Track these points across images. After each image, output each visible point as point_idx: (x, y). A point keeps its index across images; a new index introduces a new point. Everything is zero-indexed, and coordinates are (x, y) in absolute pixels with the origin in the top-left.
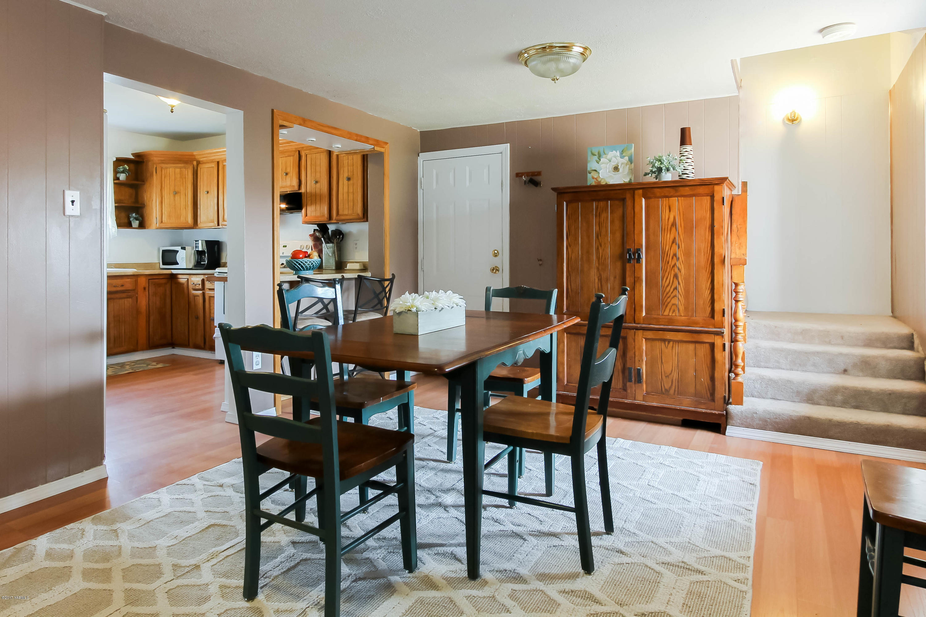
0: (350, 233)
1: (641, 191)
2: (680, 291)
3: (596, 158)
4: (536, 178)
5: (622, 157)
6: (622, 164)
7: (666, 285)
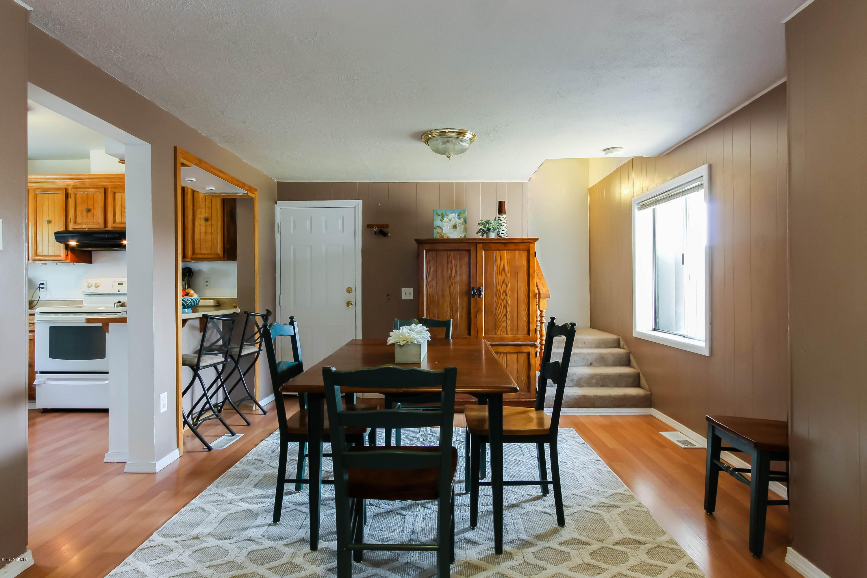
0: (200, 272)
1: (481, 245)
2: (508, 317)
3: (440, 217)
4: (385, 230)
5: (459, 218)
6: (459, 224)
7: (498, 313)
